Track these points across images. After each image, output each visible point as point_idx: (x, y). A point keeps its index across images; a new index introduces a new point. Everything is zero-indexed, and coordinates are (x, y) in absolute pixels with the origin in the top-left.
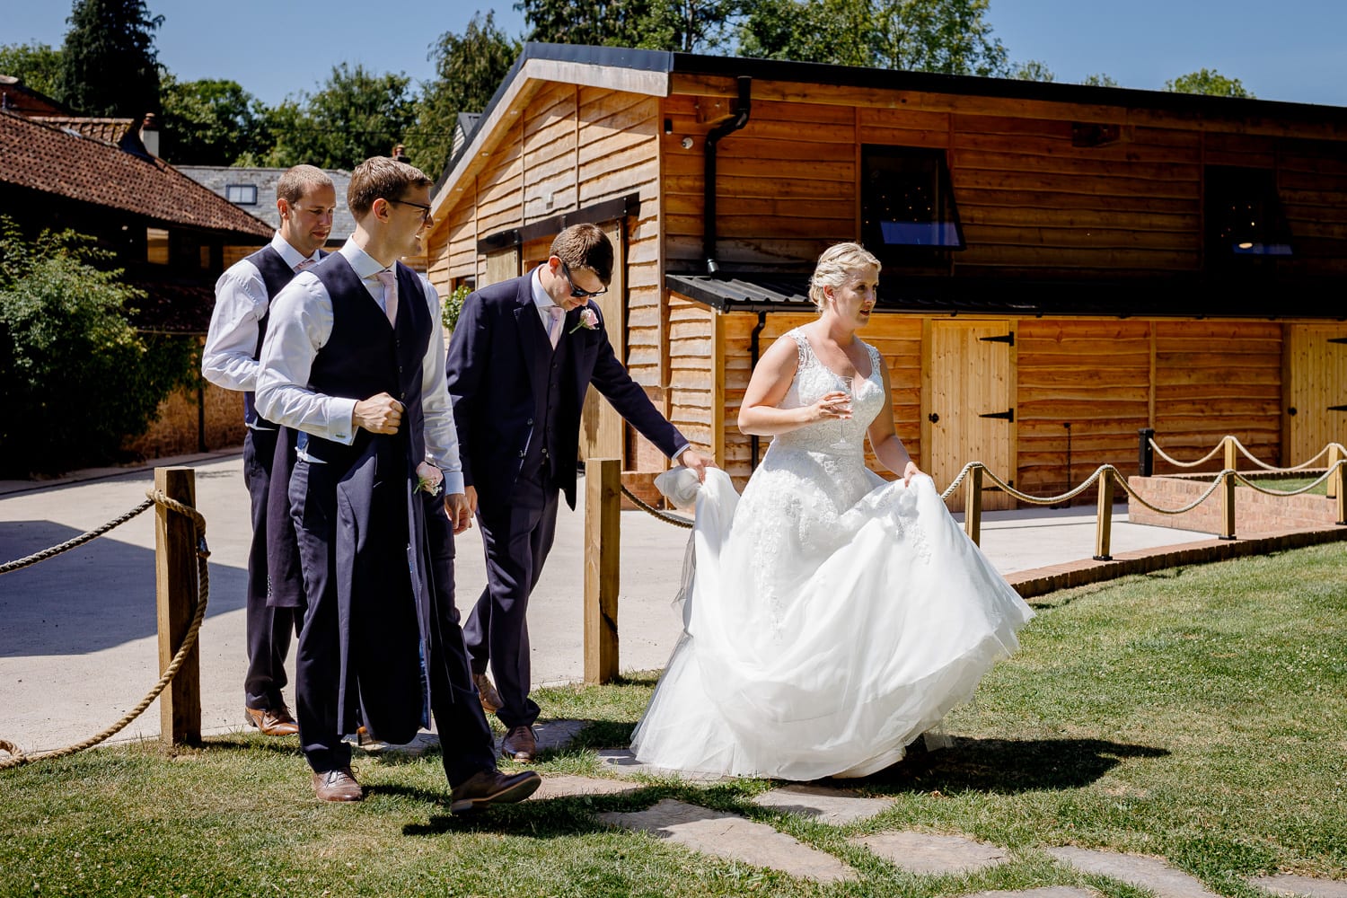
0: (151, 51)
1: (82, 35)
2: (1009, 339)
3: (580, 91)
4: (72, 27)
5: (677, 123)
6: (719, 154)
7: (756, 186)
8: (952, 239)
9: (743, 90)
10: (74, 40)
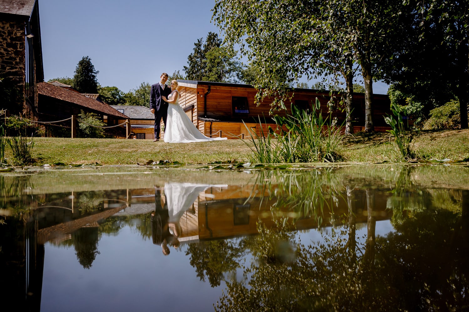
0: (96, 79)
1: (78, 76)
2: (255, 127)
3: (186, 88)
4: (76, 74)
5: (199, 93)
6: (207, 98)
7: (214, 103)
8: (248, 112)
9: (209, 87)
10: (76, 77)
